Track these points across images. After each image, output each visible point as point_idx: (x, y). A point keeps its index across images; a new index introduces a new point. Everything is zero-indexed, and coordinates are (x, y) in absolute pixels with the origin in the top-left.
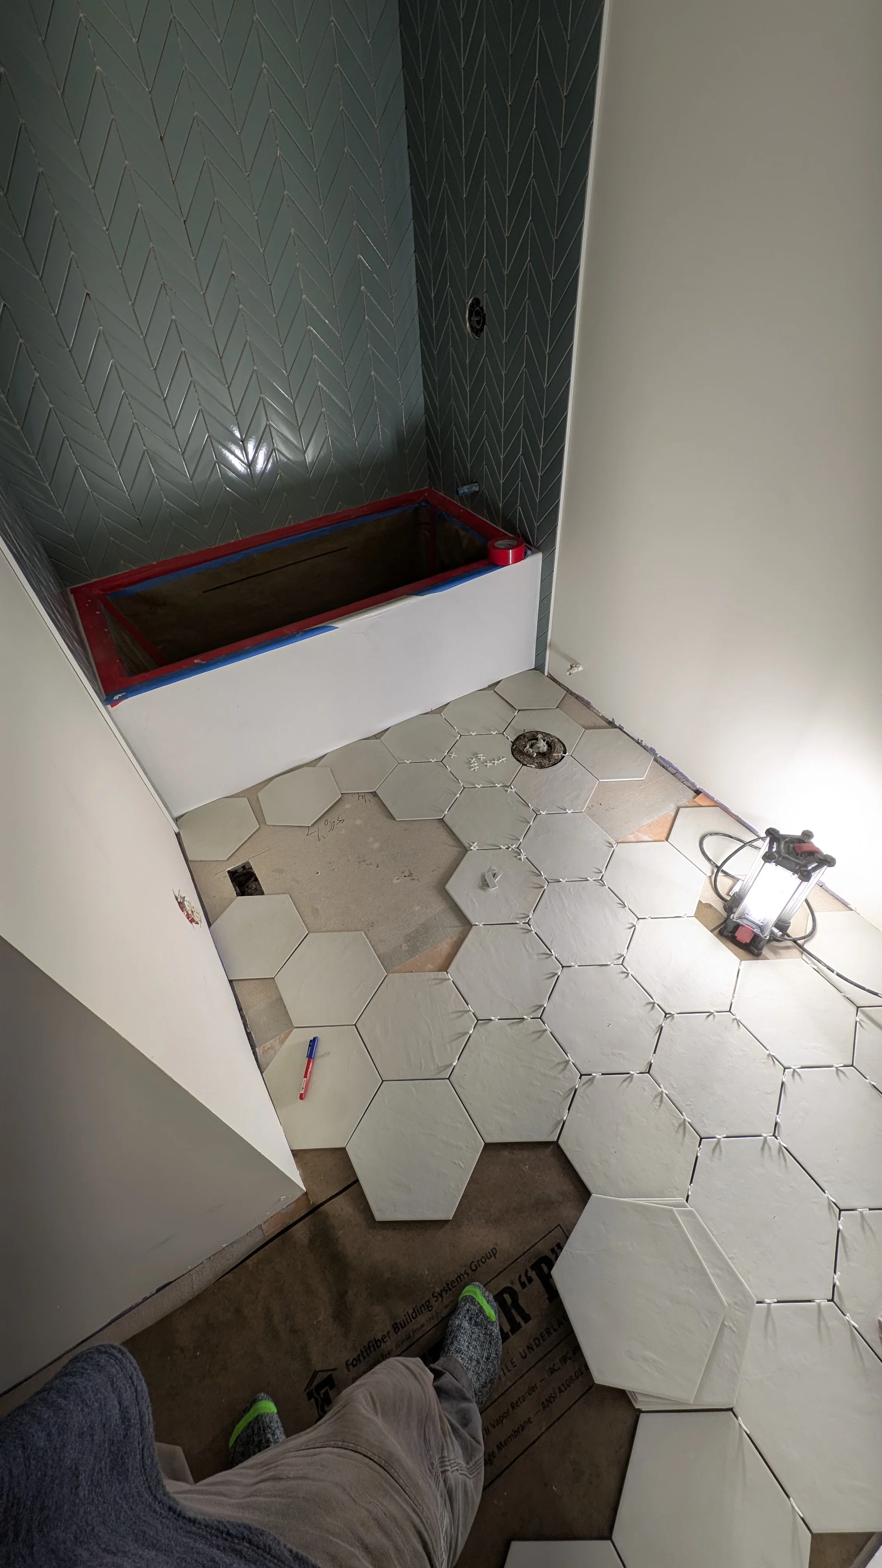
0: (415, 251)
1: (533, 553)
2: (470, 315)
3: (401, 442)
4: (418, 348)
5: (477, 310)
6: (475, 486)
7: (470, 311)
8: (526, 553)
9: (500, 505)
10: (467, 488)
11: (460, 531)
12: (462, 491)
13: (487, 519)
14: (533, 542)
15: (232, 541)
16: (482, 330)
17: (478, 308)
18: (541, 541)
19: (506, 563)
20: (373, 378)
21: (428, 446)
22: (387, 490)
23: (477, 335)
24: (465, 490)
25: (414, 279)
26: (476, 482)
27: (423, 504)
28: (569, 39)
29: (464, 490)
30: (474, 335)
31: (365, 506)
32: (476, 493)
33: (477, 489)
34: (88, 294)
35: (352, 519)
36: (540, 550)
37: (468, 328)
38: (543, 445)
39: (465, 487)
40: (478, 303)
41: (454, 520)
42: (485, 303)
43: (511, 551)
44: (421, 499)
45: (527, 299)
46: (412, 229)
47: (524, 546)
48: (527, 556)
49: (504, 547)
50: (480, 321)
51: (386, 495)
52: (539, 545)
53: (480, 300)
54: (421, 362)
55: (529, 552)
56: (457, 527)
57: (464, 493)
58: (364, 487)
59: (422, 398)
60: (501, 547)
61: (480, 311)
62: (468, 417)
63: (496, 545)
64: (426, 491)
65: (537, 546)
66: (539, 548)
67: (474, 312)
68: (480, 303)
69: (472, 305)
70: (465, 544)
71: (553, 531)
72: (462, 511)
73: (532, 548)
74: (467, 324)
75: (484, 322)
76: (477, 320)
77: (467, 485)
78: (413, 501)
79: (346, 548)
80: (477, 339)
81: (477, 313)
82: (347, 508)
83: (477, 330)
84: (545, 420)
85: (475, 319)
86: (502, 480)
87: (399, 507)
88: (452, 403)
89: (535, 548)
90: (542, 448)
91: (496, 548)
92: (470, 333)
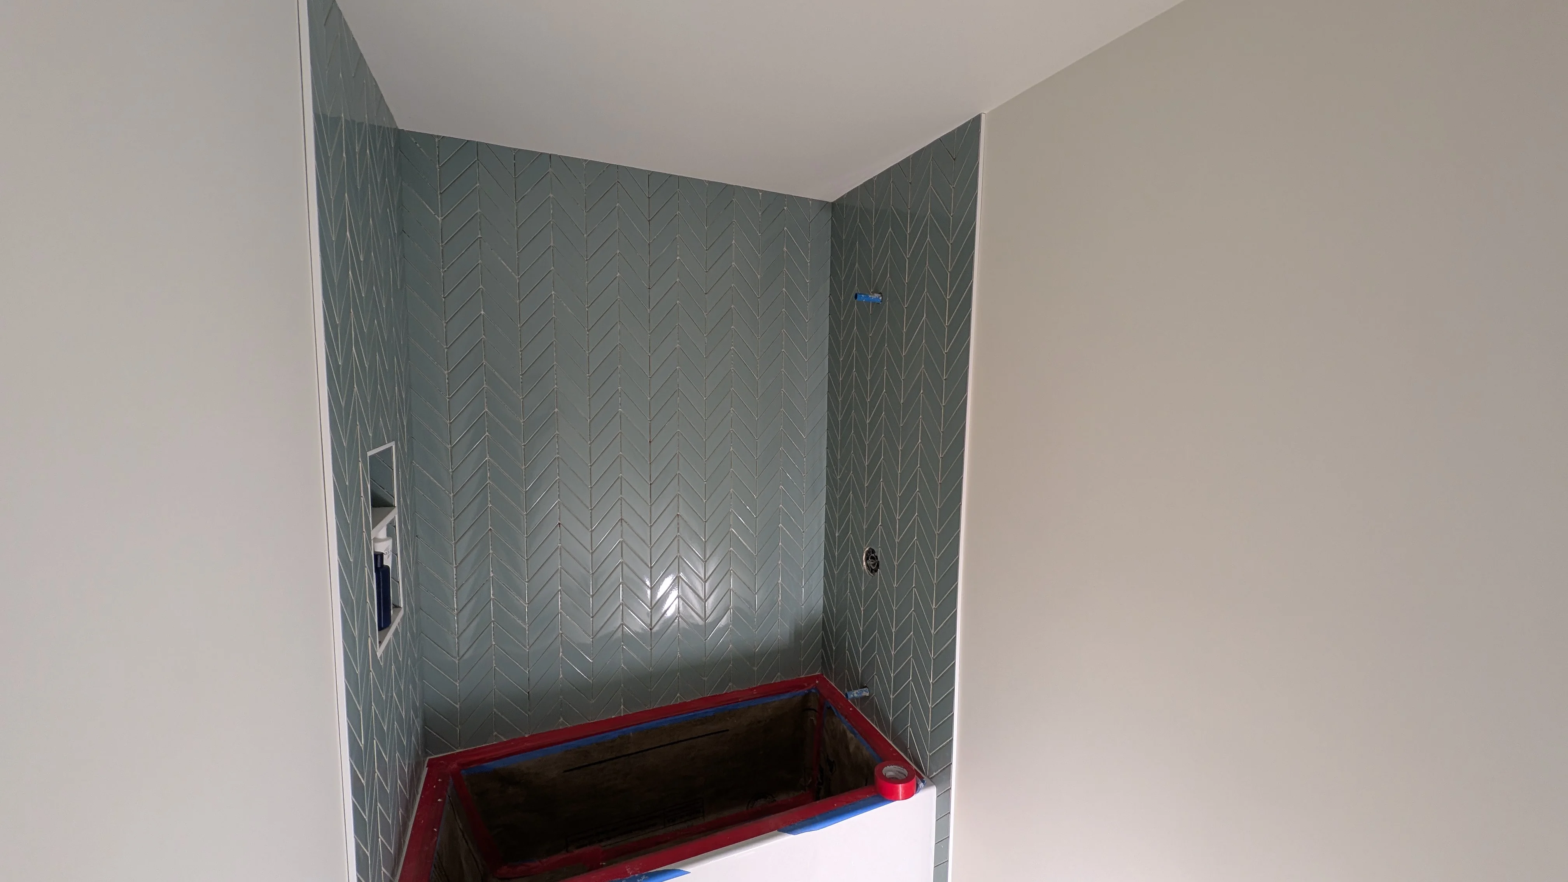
0: (826, 504)
1: (927, 786)
2: (867, 559)
3: (798, 634)
4: (822, 564)
5: (871, 555)
6: (865, 691)
7: (866, 555)
8: (917, 785)
9: (891, 718)
10: (857, 693)
11: (848, 733)
12: (852, 696)
13: (877, 726)
14: (927, 772)
15: (613, 717)
16: (876, 571)
17: (873, 555)
18: (935, 774)
19: (897, 799)
20: (780, 585)
21: (823, 637)
22: (779, 674)
23: (872, 572)
24: (855, 694)
25: (824, 520)
26: (866, 687)
27: (813, 691)
28: (942, 430)
29: (853, 695)
30: (870, 572)
31: (755, 688)
32: (865, 698)
33: (868, 694)
34: (559, 524)
35: (739, 702)
36: (935, 785)
37: (865, 567)
38: (933, 681)
39: (855, 692)
40: (873, 552)
41: (843, 718)
42: (879, 553)
43: (900, 785)
44: (812, 685)
45: (915, 563)
46: (825, 491)
47: (916, 776)
48: (919, 790)
49: (892, 778)
50: (875, 564)
51: (778, 678)
52: (933, 777)
53: (875, 550)
54: (823, 575)
55: (921, 785)
56: (845, 727)
57: (854, 697)
58: (757, 670)
59: (821, 601)
60: (890, 776)
61: (875, 557)
62: (861, 629)
63: (884, 771)
64: (817, 677)
65: (932, 778)
66: (933, 781)
67: (870, 557)
68: (875, 552)
69: (868, 552)
70: (852, 748)
71: (947, 769)
72: (851, 709)
73: (925, 778)
74: (864, 563)
75: (878, 566)
76: (872, 563)
77: (857, 689)
78: (803, 687)
79: (728, 730)
80: (872, 576)
81: (872, 558)
82: (736, 689)
83: (872, 569)
84: (933, 659)
85: (870, 562)
86: (893, 696)
87: (788, 692)
88: (847, 613)
89: (929, 780)
90: (932, 683)
91: (884, 777)
92: (866, 570)
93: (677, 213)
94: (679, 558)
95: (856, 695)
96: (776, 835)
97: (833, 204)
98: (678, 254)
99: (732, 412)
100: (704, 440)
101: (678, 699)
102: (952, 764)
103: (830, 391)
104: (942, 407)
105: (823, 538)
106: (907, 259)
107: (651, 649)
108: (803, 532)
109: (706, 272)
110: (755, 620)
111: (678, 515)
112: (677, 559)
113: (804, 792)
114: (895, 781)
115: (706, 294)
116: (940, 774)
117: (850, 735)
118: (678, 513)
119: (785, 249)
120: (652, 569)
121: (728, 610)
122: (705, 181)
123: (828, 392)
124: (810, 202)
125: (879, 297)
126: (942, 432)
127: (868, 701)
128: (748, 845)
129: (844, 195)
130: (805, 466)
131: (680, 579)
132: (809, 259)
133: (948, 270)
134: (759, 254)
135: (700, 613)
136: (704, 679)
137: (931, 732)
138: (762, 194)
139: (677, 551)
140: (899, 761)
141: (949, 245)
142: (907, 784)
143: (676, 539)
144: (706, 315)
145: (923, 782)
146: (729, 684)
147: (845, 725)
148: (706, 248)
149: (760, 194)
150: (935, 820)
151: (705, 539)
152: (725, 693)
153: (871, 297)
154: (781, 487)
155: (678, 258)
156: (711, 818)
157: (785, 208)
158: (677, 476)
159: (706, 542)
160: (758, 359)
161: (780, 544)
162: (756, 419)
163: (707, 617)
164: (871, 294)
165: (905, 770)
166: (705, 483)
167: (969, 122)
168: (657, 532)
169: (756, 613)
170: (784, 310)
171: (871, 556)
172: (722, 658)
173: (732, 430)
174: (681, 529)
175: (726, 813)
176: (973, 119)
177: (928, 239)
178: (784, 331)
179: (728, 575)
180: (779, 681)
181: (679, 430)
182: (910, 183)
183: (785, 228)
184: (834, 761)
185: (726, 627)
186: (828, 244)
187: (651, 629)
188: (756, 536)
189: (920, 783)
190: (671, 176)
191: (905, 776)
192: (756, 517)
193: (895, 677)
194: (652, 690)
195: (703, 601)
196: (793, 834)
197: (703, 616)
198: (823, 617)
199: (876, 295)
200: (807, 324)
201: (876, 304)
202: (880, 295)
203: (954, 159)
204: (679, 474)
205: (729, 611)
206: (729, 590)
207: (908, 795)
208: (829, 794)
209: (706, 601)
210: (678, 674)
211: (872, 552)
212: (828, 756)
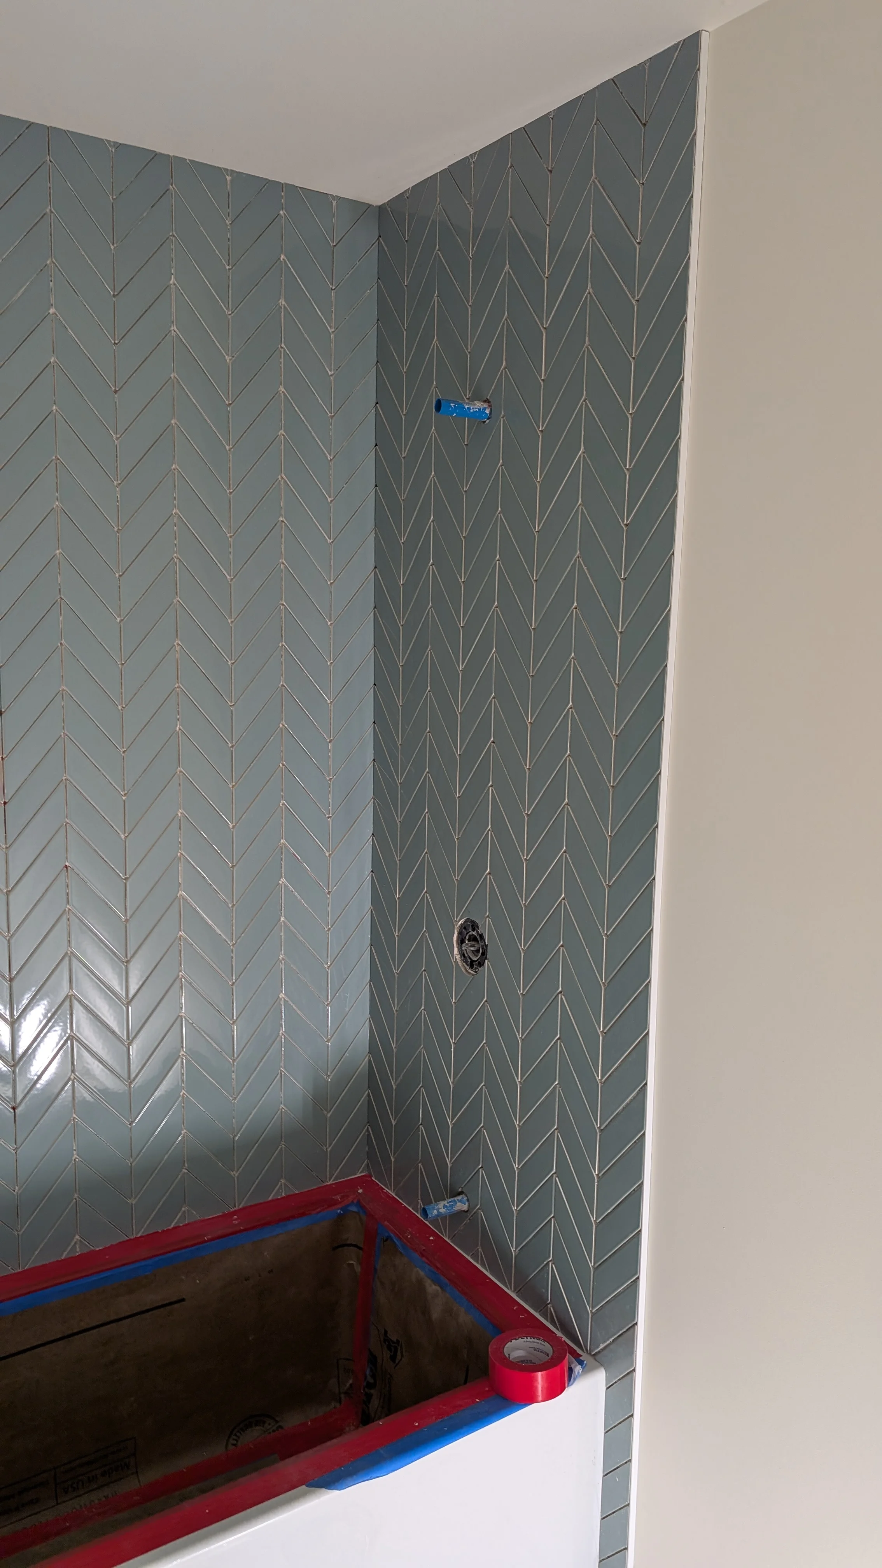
0: (375, 834)
1: (587, 1370)
2: (461, 941)
4: (367, 956)
5: (470, 934)
6: (460, 1201)
7: (460, 933)
8: (571, 1370)
9: (513, 1250)
10: (445, 1206)
11: (428, 1283)
12: (435, 1212)
13: (483, 1265)
14: (585, 1341)
16: (481, 964)
17: (474, 933)
18: (602, 1346)
19: (529, 1398)
20: (282, 1003)
21: (369, 1102)
23: (471, 966)
24: (441, 1208)
25: (369, 868)
26: (462, 1193)
27: (354, 1209)
28: (617, 680)
29: (439, 1209)
30: (468, 967)
31: (235, 1213)
32: (459, 1215)
33: (465, 1208)
35: (205, 1241)
36: (602, 1365)
37: (458, 957)
38: (599, 1171)
39: (441, 1204)
40: (474, 926)
41: (416, 1256)
42: (486, 928)
43: (540, 1374)
44: (350, 1199)
45: (562, 946)
46: (370, 810)
47: (568, 1354)
48: (575, 1380)
49: (523, 1361)
50: (478, 951)
51: (280, 1190)
52: (599, 1352)
53: (477, 922)
54: (369, 978)
55: (578, 1369)
56: (422, 1273)
57: (439, 1214)
58: (238, 1177)
59: (366, 1031)
60: (518, 1357)
61: (478, 937)
62: (450, 1081)
63: (506, 1351)
64: (360, 1181)
65: (594, 1355)
66: (599, 1359)
67: (467, 937)
68: (478, 927)
69: (464, 927)
70: (436, 1313)
71: (628, 1333)
72: (431, 1238)
73: (584, 1357)
74: (456, 950)
75: (484, 954)
76: (472, 948)
77: (444, 1200)
78: (333, 1203)
79: (183, 1300)
80: (473, 975)
81: (473, 939)
82: (198, 1218)
83: (472, 962)
84: (601, 1131)
85: (468, 947)
86: (517, 1207)
87: (303, 1214)
88: (420, 1052)
89: (591, 1359)
90: (597, 1175)
91: (505, 1360)
92: (460, 963)
93: (48, 210)
94: (69, 957)
95: (442, 1210)
96: (304, 1495)
97: (381, 208)
98: (52, 302)
99: (178, 648)
100: (120, 708)
101: (76, 1246)
102: (636, 1324)
103: (379, 606)
104: (619, 635)
105: (368, 905)
106: (543, 330)
107: (16, 1149)
108: (329, 893)
109: (115, 343)
110: (234, 1076)
111: (66, 866)
112: (67, 959)
113: (338, 1405)
114: (528, 1368)
115: (116, 392)
116: (611, 1346)
117: (432, 1288)
118: (67, 864)
119: (282, 302)
120: (14, 984)
121: (176, 1060)
122: (108, 141)
123: (375, 608)
124: (334, 203)
125: (485, 409)
126: (618, 685)
127: (467, 1221)
128: (248, 1520)
129: (405, 192)
130: (331, 760)
131: (75, 1002)
132: (333, 325)
133: (631, 355)
134: (228, 309)
135: (117, 1068)
136: (130, 1201)
137: (596, 1269)
138: (232, 181)
139: (66, 942)
140: (534, 1328)
141: (634, 302)
142: (547, 1371)
143: (64, 918)
144: (117, 439)
145: (581, 1363)
146: (183, 1209)
147: (420, 1271)
148: (114, 290)
149: (229, 178)
150: (603, 1432)
151: (126, 916)
152: (175, 1228)
153: (469, 409)
154: (284, 804)
155: (52, 311)
156: (151, 1475)
157: (281, 212)
158: (62, 786)
159: (127, 921)
160: (231, 537)
161: (282, 919)
162: (230, 663)
163: (133, 1076)
164: (467, 401)
165: (546, 1344)
166: (124, 798)
167: (675, 47)
168: (20, 902)
169: (234, 1061)
170: (282, 432)
171: (470, 936)
172: (165, 1159)
173: (179, 687)
174: (74, 899)
175: (185, 1462)
176: (684, 40)
177: (589, 289)
178: (282, 478)
179: (177, 985)
180: (284, 1195)
181: (65, 688)
182: (551, 171)
183: (282, 257)
184: (398, 1341)
185: (171, 1096)
186: (371, 293)
187: (14, 1109)
188: (233, 906)
189: (575, 1366)
190: (30, 125)
191: (548, 1355)
192: (233, 866)
193: (521, 1170)
194: (20, 1233)
195: (124, 1045)
196: (337, 1490)
197: (126, 1076)
198: (370, 1060)
199: (479, 405)
200: (331, 464)
201: (478, 420)
202: (485, 405)
203: (645, 125)
204: (66, 780)
205: (179, 1060)
206: (179, 1017)
207: (555, 1390)
208: (390, 1407)
209: (130, 1043)
210: (76, 1196)
211: (472, 926)
212: (386, 1332)
